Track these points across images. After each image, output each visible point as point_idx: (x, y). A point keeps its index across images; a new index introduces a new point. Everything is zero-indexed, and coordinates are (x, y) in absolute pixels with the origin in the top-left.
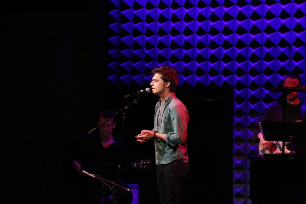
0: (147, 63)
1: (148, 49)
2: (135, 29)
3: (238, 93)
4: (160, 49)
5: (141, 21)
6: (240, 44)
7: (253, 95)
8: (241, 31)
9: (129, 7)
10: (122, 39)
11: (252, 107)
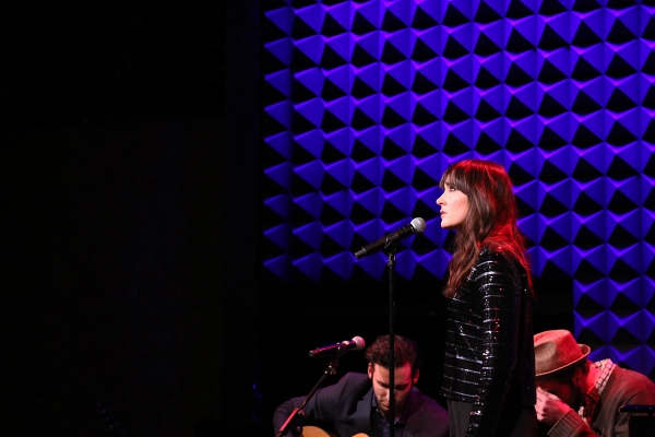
0: (357, 224)
1: (358, 191)
2: (327, 144)
3: (584, 289)
4: (389, 191)
5: (341, 125)
6: (585, 171)
7: (620, 294)
8: (584, 138)
9: (311, 95)
10: (296, 170)
11: (622, 323)
